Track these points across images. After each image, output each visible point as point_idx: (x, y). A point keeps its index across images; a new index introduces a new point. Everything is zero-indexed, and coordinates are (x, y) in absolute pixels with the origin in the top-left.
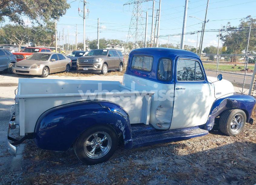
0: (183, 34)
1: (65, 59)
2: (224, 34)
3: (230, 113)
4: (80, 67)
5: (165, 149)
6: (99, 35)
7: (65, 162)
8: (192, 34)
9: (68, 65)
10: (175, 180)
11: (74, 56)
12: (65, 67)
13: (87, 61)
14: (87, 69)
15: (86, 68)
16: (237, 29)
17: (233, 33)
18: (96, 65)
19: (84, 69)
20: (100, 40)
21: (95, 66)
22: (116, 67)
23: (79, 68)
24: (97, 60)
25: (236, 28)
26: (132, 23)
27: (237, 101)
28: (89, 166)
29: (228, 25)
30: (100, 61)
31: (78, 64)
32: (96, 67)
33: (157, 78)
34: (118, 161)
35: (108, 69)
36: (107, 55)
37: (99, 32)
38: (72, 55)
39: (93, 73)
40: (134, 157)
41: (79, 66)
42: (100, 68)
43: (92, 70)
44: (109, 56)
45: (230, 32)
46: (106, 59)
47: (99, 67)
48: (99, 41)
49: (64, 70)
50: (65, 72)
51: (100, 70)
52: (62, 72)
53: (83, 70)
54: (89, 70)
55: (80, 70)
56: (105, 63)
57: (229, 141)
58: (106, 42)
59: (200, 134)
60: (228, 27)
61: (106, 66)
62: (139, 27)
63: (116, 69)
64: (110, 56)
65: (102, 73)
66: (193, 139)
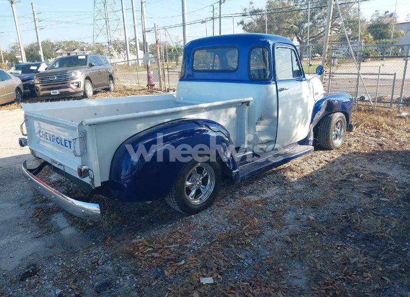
0: (184, 25)
1: (10, 78)
2: (247, 20)
3: (331, 119)
4: (43, 90)
5: (273, 178)
6: (38, 34)
7: (151, 220)
8: (203, 22)
9: (18, 89)
10: (312, 208)
11: (20, 72)
12: (13, 93)
13: (56, 79)
14: (57, 92)
15: (55, 91)
16: (264, 13)
17: (258, 18)
18: (73, 83)
19: (52, 92)
20: (43, 44)
21: (71, 85)
22: (104, 85)
23: (42, 93)
24: (73, 75)
25: (261, 11)
26: (96, 10)
27: (338, 101)
28: (193, 216)
29: (251, 6)
30: (78, 76)
31: (39, 85)
32: (75, 88)
33: (250, 78)
34: (226, 203)
35: (94, 88)
36: (88, 65)
37: (38, 29)
38: (16, 71)
39: (69, 99)
40: (242, 194)
41: (41, 88)
42: (81, 88)
43: (68, 93)
44: (91, 65)
45: (254, 17)
46: (88, 71)
47: (78, 86)
48: (40, 45)
49: (13, 99)
50: (16, 103)
51: (81, 92)
52: (10, 103)
53: (49, 95)
54: (61, 93)
55: (44, 96)
56: (87, 78)
57: (335, 155)
58: (53, 46)
59: (306, 151)
60: (250, 10)
61: (89, 84)
62: (110, 16)
63: (103, 87)
64: (93, 66)
65: (85, 96)
66: (294, 160)
